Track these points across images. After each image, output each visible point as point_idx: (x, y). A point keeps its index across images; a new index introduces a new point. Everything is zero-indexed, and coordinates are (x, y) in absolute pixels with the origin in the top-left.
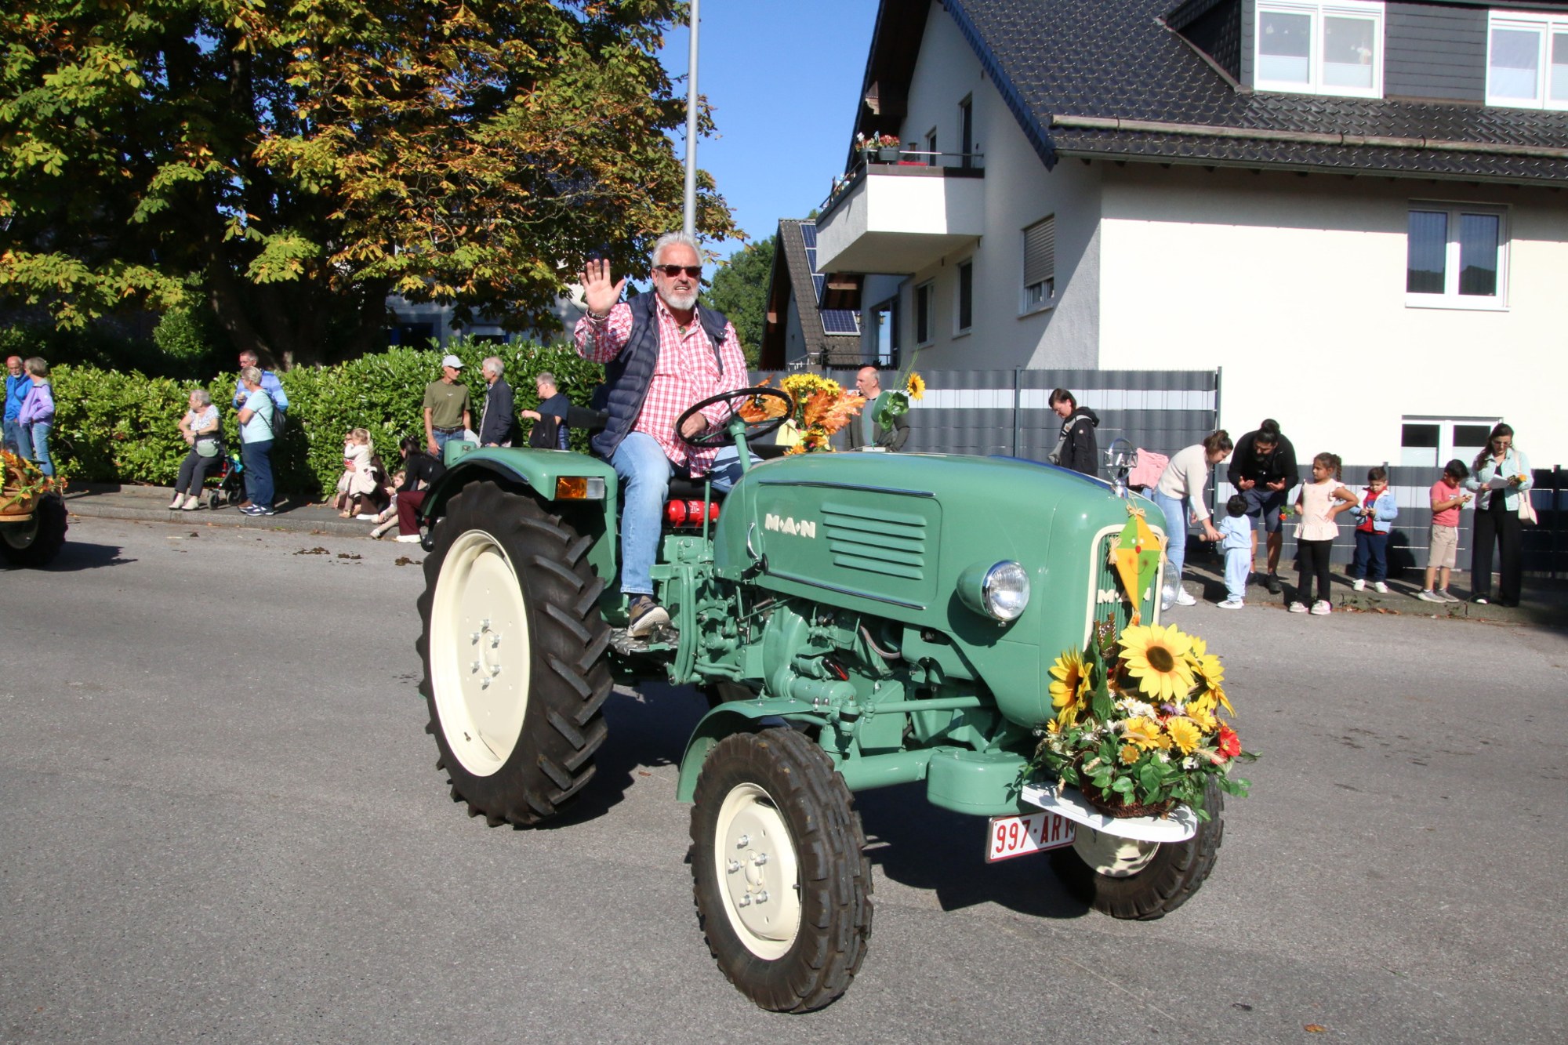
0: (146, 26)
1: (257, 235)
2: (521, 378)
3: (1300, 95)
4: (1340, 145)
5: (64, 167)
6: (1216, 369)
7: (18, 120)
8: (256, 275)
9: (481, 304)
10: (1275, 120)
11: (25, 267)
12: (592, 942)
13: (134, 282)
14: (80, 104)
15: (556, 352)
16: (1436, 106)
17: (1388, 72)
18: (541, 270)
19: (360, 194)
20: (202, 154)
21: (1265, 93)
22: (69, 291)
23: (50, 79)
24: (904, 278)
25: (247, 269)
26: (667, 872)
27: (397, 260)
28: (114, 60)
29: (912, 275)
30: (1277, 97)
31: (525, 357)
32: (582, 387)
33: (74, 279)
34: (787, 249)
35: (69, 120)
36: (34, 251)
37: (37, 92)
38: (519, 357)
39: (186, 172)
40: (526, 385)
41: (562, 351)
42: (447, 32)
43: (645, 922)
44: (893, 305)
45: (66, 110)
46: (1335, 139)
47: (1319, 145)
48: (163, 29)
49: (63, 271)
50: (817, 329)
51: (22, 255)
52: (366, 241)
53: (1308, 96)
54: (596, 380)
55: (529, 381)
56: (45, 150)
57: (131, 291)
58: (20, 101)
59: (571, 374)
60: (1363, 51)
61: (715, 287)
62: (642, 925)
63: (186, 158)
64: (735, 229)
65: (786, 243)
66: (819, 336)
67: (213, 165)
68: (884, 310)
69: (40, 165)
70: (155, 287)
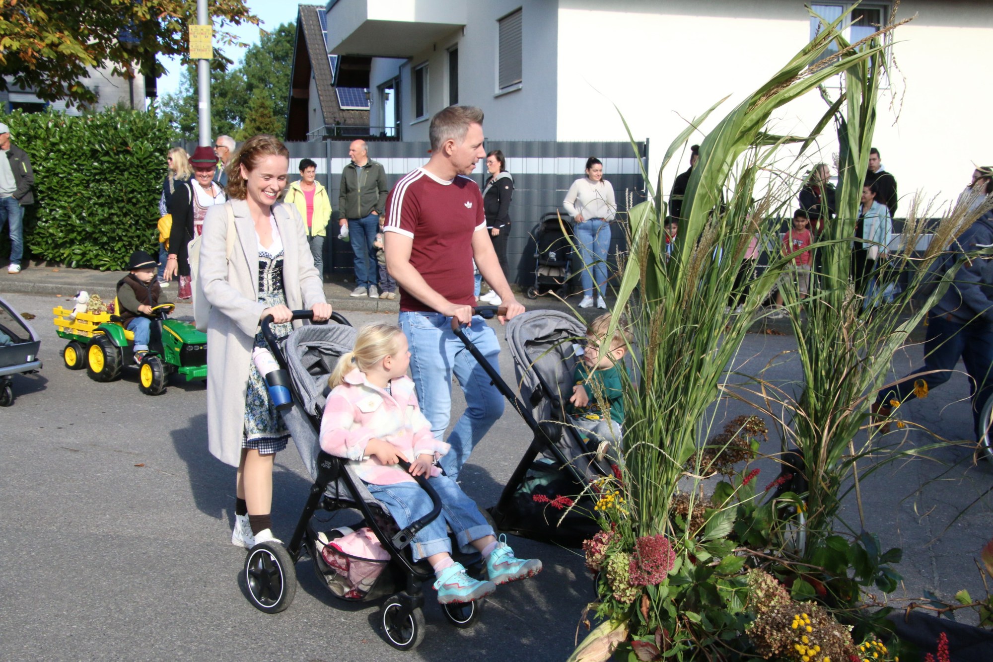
2: (54, 144)
6: (645, 140)
9: (15, 73)
12: (85, 593)
15: (86, 123)
18: (69, 46)
24: (404, 61)
26: (155, 539)
29: (410, 58)
31: (56, 125)
32: (112, 154)
34: (306, 32)
38: (50, 125)
40: (59, 151)
41: (92, 121)
43: (132, 576)
44: (395, 83)
50: (334, 104)
54: (124, 148)
55: (62, 147)
59: (100, 142)
61: (247, 64)
62: (130, 578)
64: (251, 14)
65: (305, 27)
66: (336, 110)
68: (390, 87)
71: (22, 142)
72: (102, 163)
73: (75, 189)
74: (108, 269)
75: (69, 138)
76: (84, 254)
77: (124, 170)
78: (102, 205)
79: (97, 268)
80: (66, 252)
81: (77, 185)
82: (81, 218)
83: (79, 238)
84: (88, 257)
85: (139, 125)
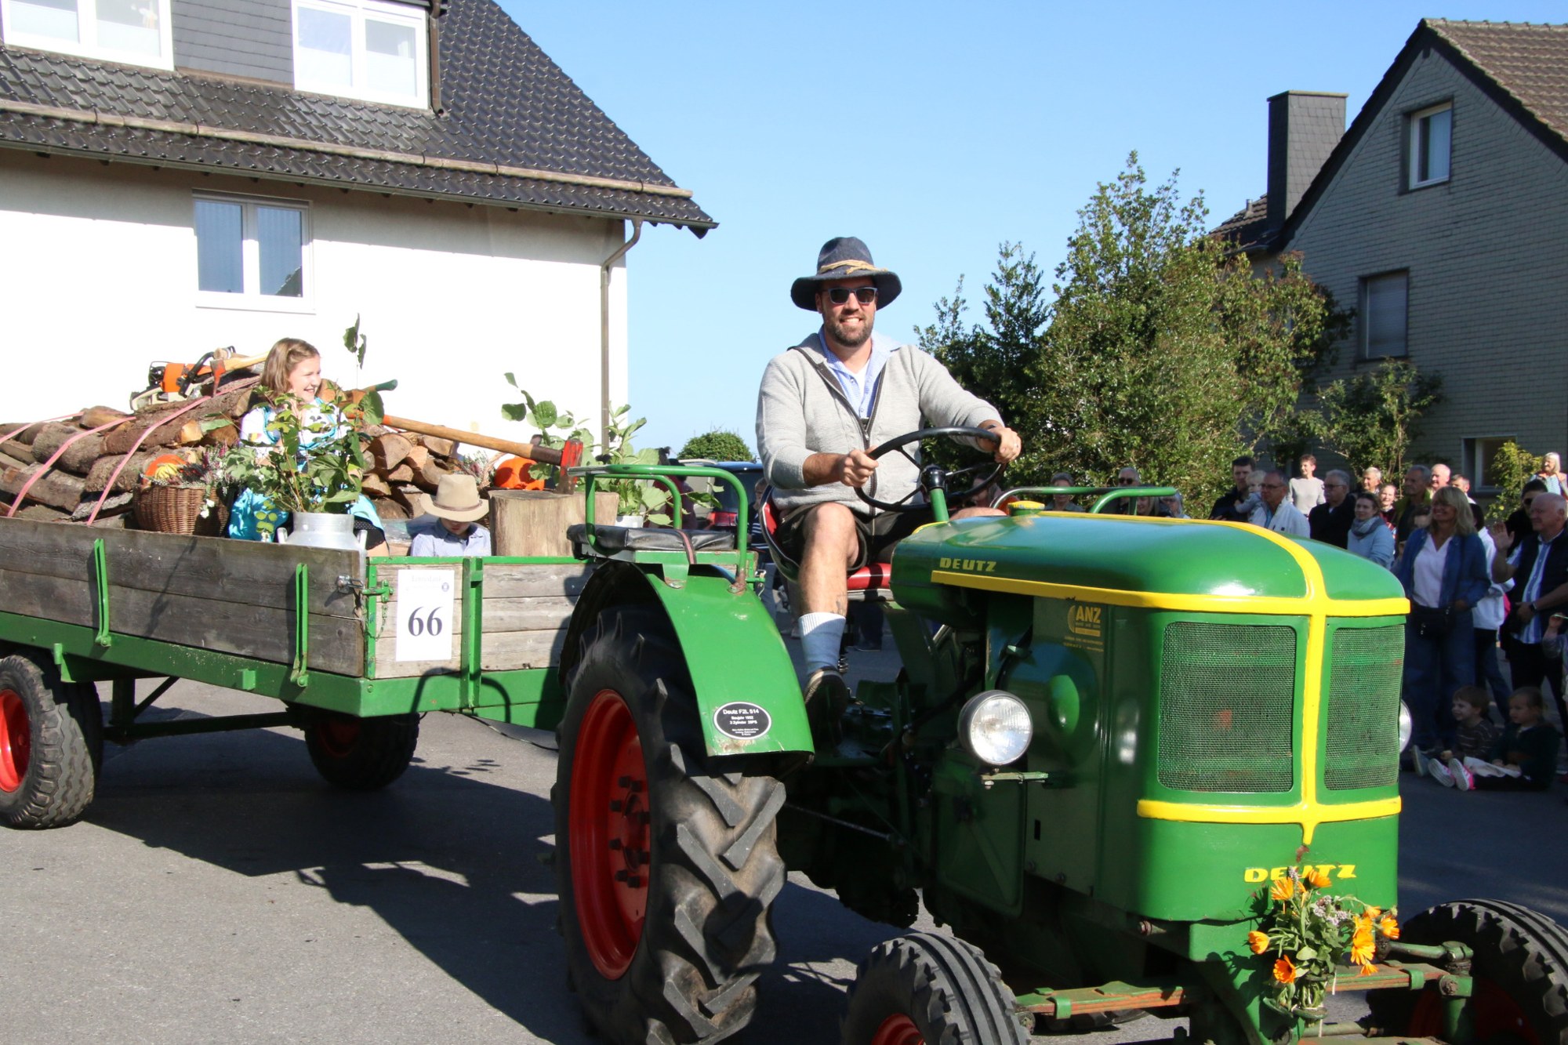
3: (66, 56)
4: (95, 124)
10: (22, 85)
16: (236, 85)
17: (177, 41)
21: (19, 49)
30: (34, 56)
46: (89, 117)
47: (68, 122)
53: (76, 59)
60: (148, 14)
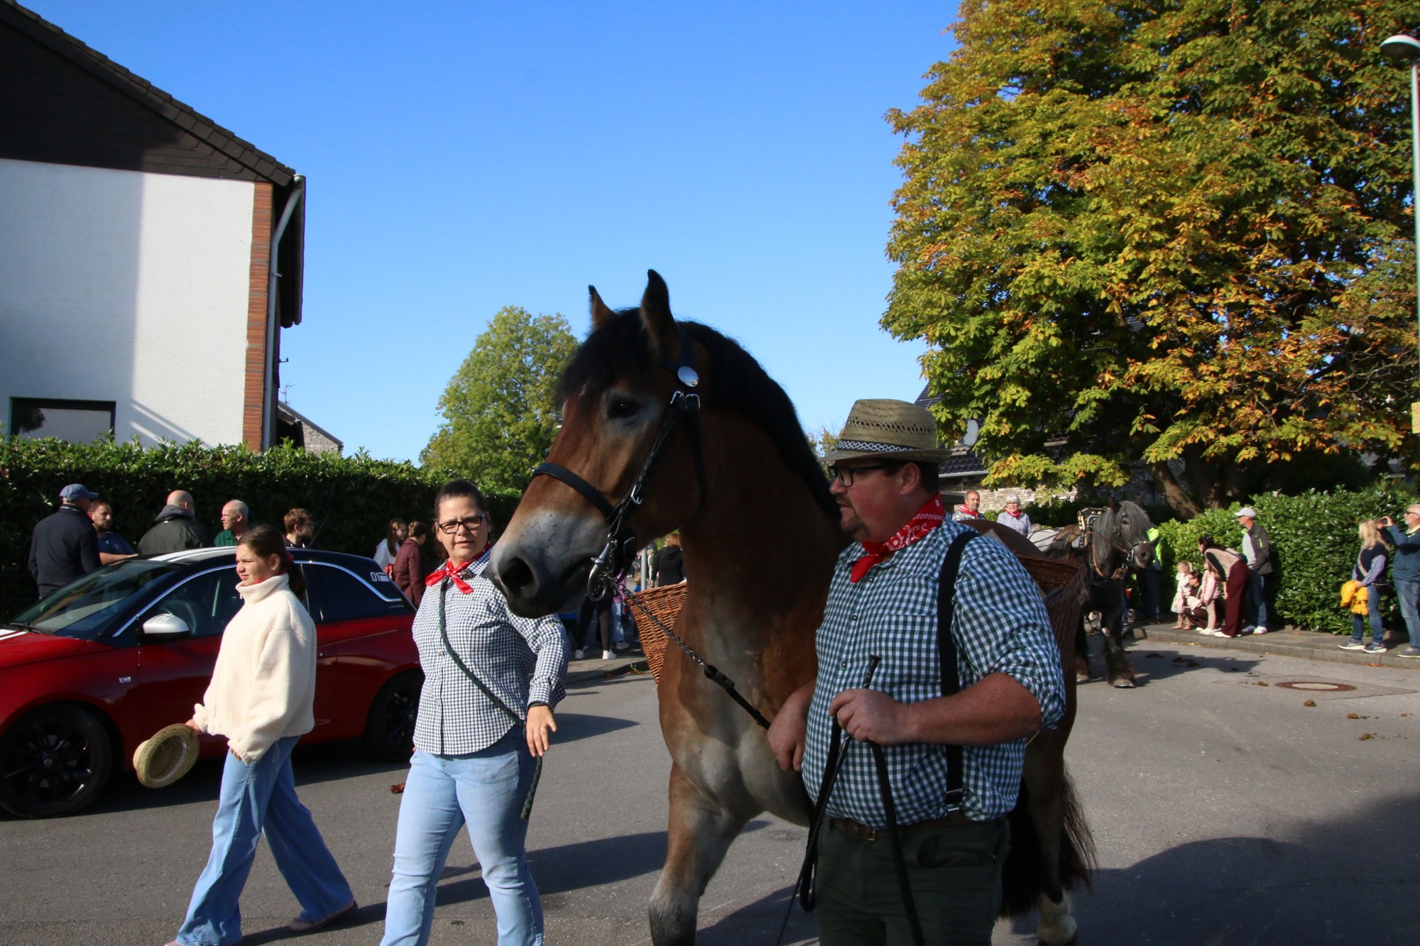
0: (1053, 309)
1: (1151, 429)
5: (1028, 400)
7: (1003, 375)
8: (1148, 457)
11: (1017, 465)
13: (1083, 468)
14: (1030, 361)
19: (1191, 396)
20: (1107, 379)
22: (1040, 478)
23: (1016, 349)
25: (1142, 454)
27: (1236, 439)
28: (1042, 332)
33: (1042, 470)
35: (1025, 371)
36: (1025, 454)
37: (1011, 358)
39: (1095, 393)
42: (1253, 267)
45: (1023, 366)
48: (1063, 308)
49: (1036, 464)
51: (1018, 456)
52: (1204, 428)
56: (1018, 392)
57: (1081, 474)
58: (999, 365)
63: (1098, 385)
67: (1114, 387)
69: (1014, 401)
70: (1100, 469)
71: (1281, 522)
72: (1334, 536)
73: (1316, 561)
74: (1340, 633)
75: (1313, 516)
76: (1322, 619)
77: (1351, 542)
78: (1334, 574)
79: (1330, 631)
80: (1309, 617)
81: (1318, 557)
82: (1320, 587)
83: (1317, 604)
84: (1325, 622)
85: (1367, 499)
